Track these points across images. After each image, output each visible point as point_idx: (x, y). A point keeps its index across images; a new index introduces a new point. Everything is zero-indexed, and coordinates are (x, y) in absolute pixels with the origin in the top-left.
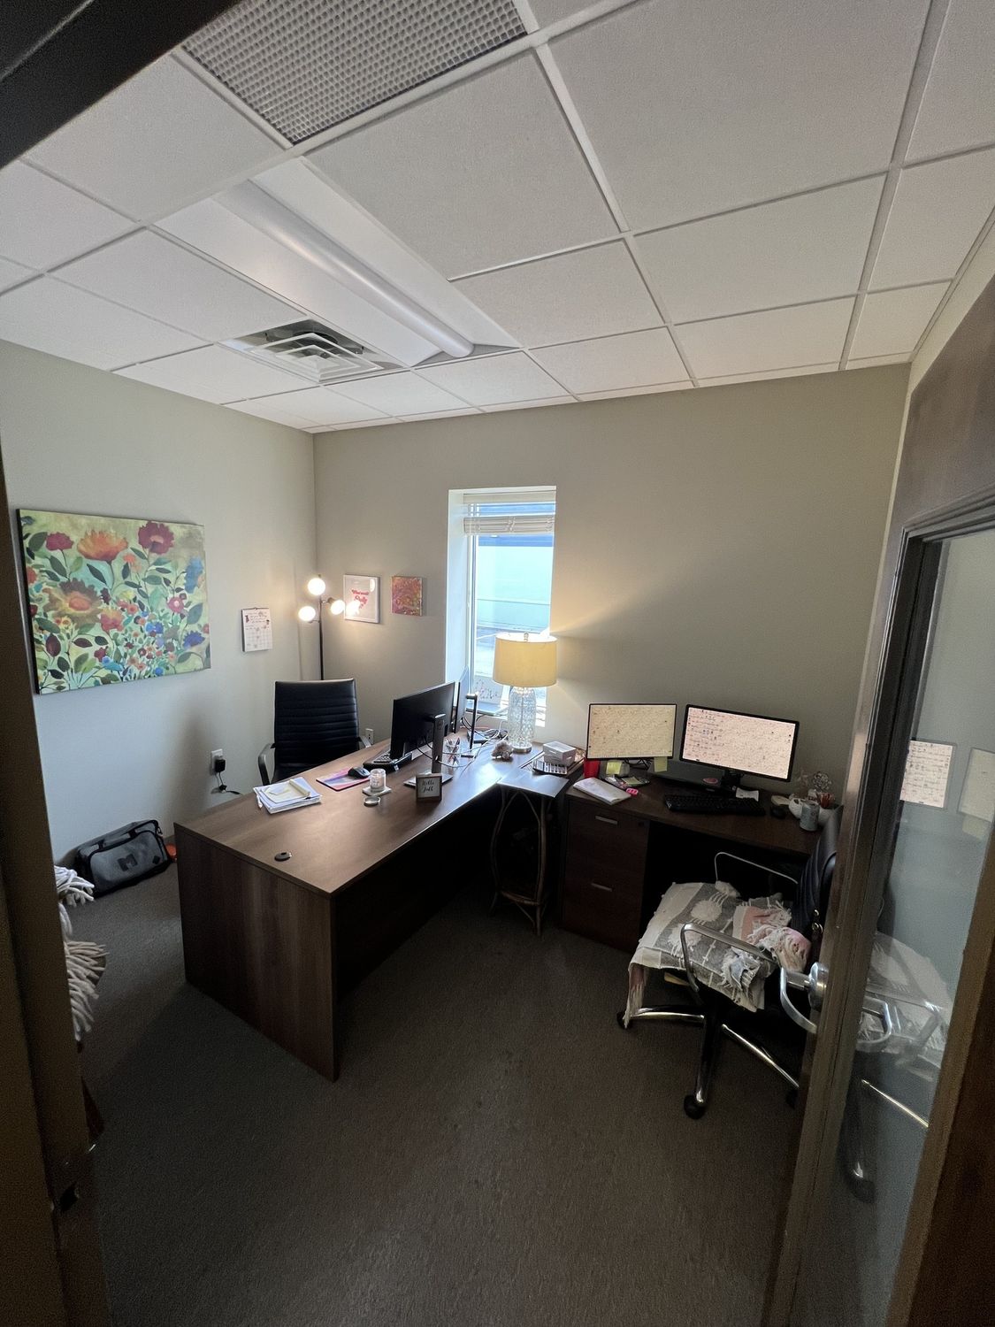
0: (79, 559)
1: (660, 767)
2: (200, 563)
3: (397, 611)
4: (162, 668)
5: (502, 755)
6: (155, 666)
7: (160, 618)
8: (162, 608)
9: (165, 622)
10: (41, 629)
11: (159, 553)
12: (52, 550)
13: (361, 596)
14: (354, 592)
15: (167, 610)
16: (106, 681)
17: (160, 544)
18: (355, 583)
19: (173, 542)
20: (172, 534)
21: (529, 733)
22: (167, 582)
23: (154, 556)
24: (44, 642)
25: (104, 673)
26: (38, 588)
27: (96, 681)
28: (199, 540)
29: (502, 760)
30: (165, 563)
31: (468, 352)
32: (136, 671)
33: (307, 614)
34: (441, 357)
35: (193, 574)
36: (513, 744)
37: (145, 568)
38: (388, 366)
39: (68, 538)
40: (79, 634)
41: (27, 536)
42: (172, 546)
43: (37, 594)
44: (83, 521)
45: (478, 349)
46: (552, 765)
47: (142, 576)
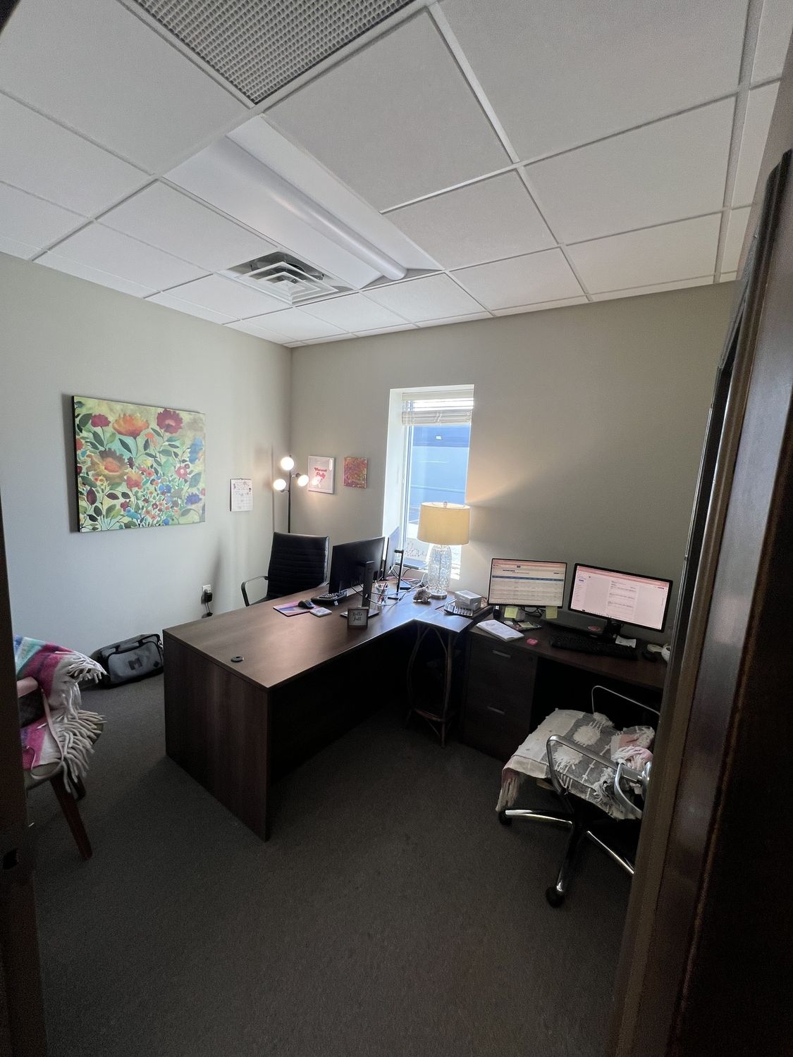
0: (113, 435)
1: (551, 615)
2: (201, 442)
3: (348, 484)
4: (169, 519)
5: (422, 599)
6: (164, 517)
7: (170, 481)
8: (171, 474)
9: (172, 485)
10: (84, 484)
11: (171, 433)
12: (94, 426)
13: (321, 473)
14: (316, 469)
15: (175, 476)
16: (128, 526)
17: (172, 426)
18: (318, 462)
19: (182, 425)
20: (182, 419)
21: (444, 583)
22: (176, 455)
23: (167, 435)
24: (85, 494)
25: (126, 520)
26: (83, 454)
27: (121, 525)
28: (200, 425)
29: (422, 603)
30: (175, 441)
31: (403, 276)
32: (149, 520)
33: (280, 485)
34: (382, 279)
35: (195, 449)
36: (432, 591)
37: (161, 443)
38: (342, 289)
39: (107, 418)
40: (110, 490)
41: (78, 415)
42: (181, 428)
43: (82, 458)
44: (118, 407)
45: (410, 272)
46: (461, 608)
47: (158, 450)
